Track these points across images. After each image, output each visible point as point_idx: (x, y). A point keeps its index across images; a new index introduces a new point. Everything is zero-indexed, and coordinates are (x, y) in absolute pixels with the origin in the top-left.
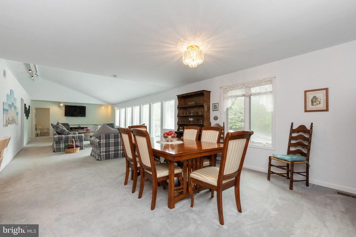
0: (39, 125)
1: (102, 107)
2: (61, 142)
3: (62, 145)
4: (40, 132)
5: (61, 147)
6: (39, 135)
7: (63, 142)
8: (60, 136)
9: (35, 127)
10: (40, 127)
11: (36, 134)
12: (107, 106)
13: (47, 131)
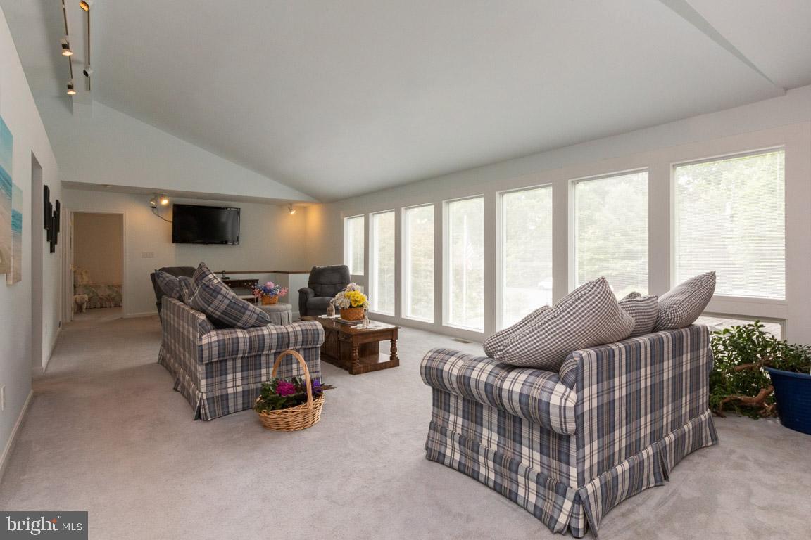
0: (82, 274)
1: (291, 210)
2: (230, 364)
3: (235, 380)
4: (86, 297)
5: (230, 391)
6: (85, 306)
7: (239, 363)
8: (227, 335)
9: (73, 281)
10: (86, 279)
11: (76, 301)
12: (305, 208)
13: (108, 292)
